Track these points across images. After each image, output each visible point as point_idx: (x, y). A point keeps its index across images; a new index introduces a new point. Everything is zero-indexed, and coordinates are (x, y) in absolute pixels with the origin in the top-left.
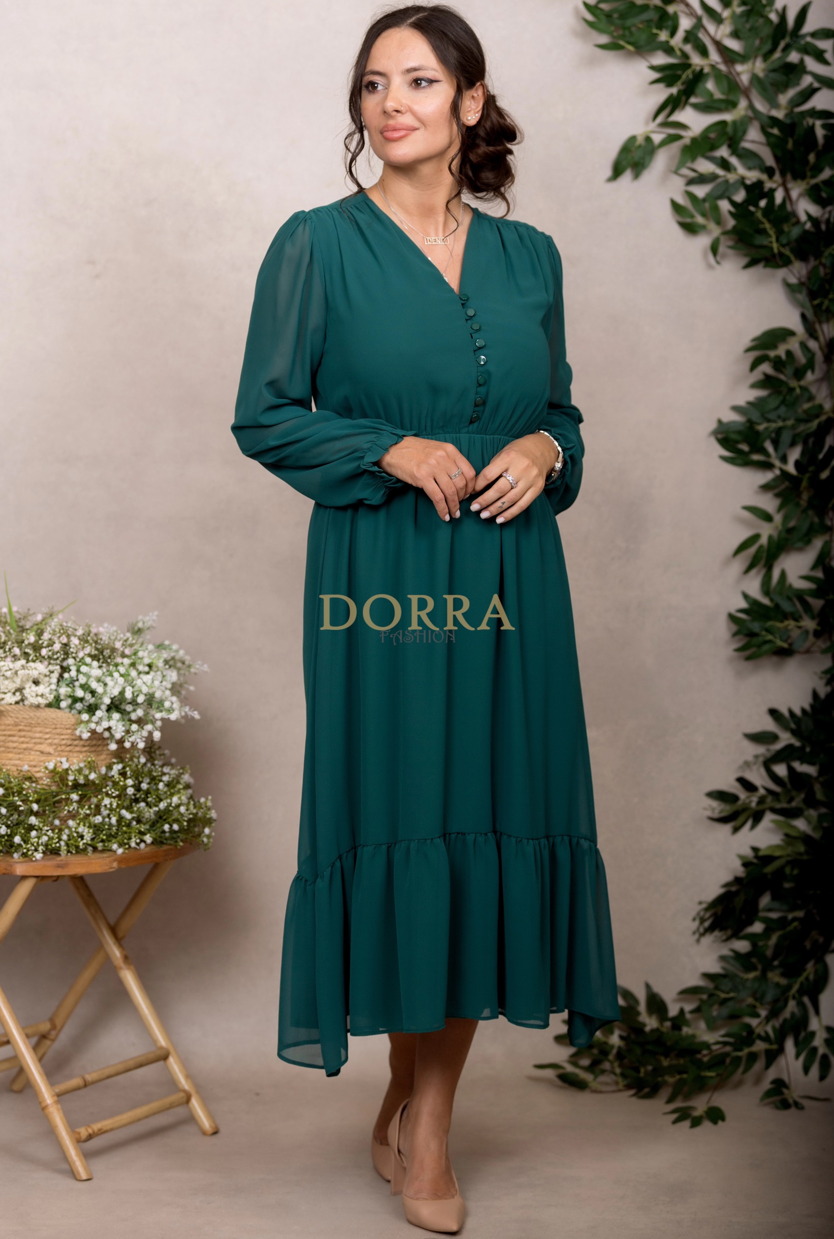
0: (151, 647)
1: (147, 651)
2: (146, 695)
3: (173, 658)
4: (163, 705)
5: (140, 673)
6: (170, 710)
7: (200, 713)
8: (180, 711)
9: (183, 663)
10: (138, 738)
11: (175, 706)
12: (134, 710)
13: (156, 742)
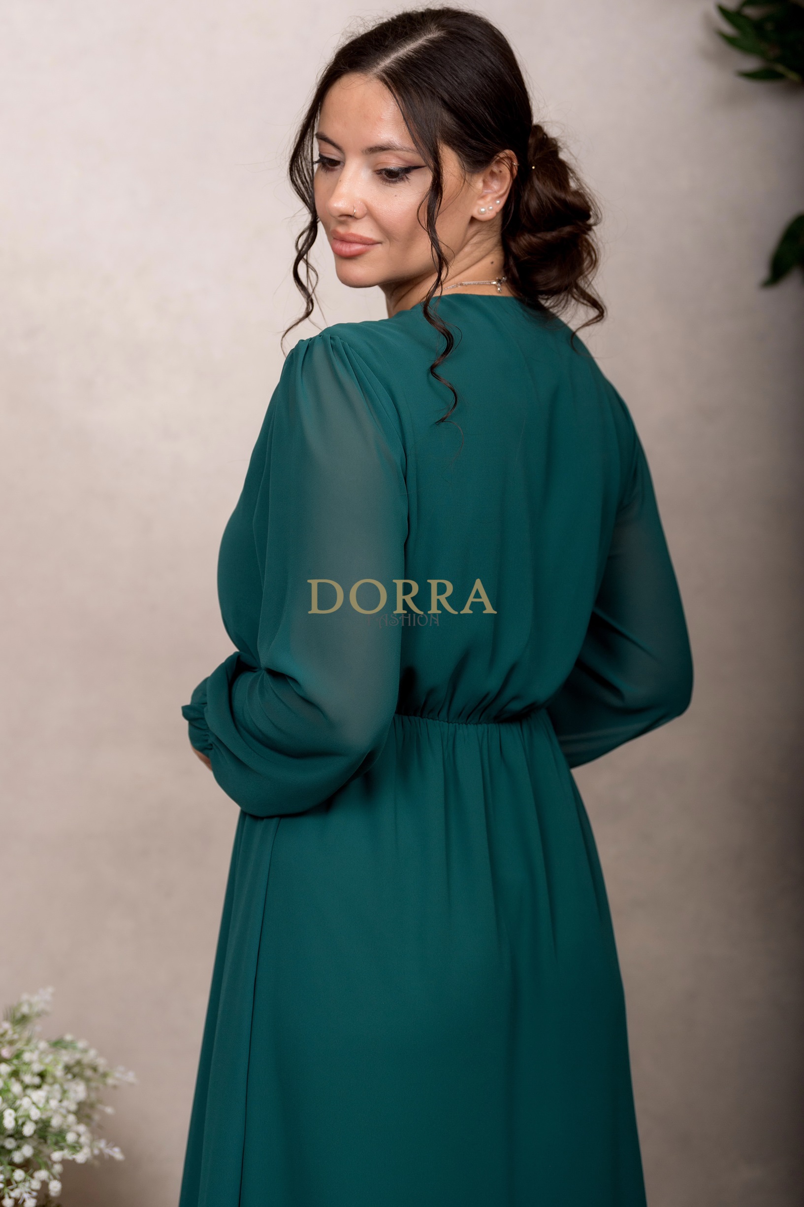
0: (43, 1045)
1: (36, 1053)
2: (36, 1122)
3: (79, 1063)
4: (64, 1139)
5: (26, 1087)
6: (76, 1147)
7: (123, 1151)
8: (91, 1147)
9: (95, 1069)
10: (26, 1192)
11: (83, 1140)
12: (19, 1148)
13: (55, 1198)
